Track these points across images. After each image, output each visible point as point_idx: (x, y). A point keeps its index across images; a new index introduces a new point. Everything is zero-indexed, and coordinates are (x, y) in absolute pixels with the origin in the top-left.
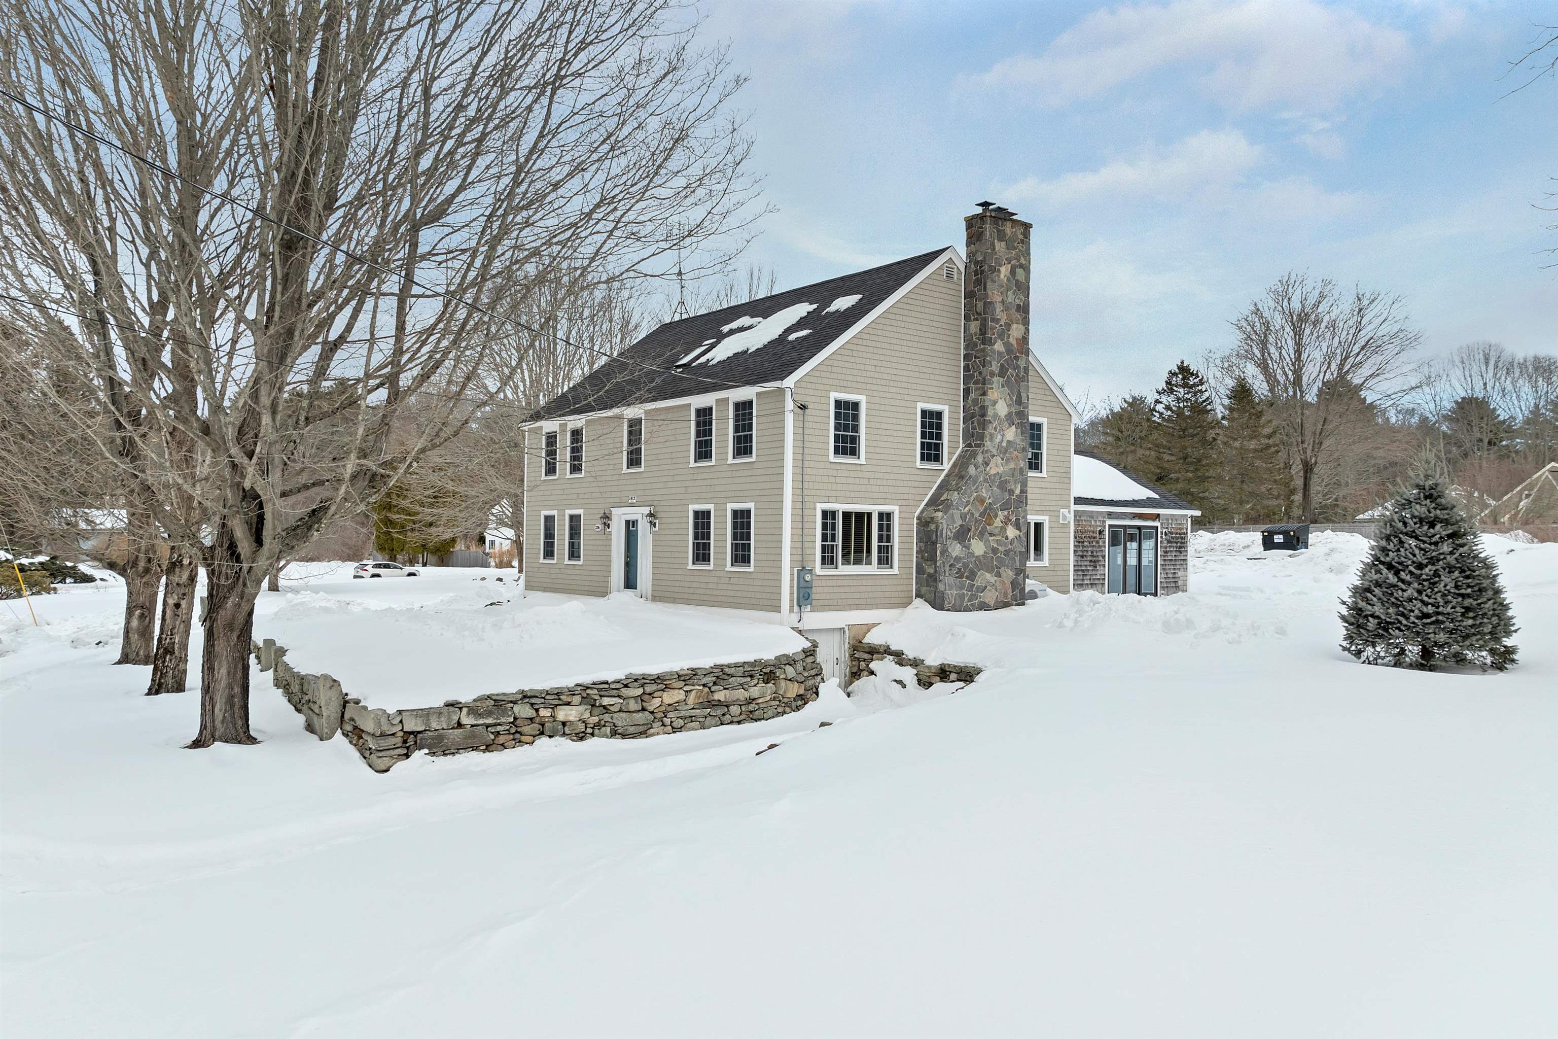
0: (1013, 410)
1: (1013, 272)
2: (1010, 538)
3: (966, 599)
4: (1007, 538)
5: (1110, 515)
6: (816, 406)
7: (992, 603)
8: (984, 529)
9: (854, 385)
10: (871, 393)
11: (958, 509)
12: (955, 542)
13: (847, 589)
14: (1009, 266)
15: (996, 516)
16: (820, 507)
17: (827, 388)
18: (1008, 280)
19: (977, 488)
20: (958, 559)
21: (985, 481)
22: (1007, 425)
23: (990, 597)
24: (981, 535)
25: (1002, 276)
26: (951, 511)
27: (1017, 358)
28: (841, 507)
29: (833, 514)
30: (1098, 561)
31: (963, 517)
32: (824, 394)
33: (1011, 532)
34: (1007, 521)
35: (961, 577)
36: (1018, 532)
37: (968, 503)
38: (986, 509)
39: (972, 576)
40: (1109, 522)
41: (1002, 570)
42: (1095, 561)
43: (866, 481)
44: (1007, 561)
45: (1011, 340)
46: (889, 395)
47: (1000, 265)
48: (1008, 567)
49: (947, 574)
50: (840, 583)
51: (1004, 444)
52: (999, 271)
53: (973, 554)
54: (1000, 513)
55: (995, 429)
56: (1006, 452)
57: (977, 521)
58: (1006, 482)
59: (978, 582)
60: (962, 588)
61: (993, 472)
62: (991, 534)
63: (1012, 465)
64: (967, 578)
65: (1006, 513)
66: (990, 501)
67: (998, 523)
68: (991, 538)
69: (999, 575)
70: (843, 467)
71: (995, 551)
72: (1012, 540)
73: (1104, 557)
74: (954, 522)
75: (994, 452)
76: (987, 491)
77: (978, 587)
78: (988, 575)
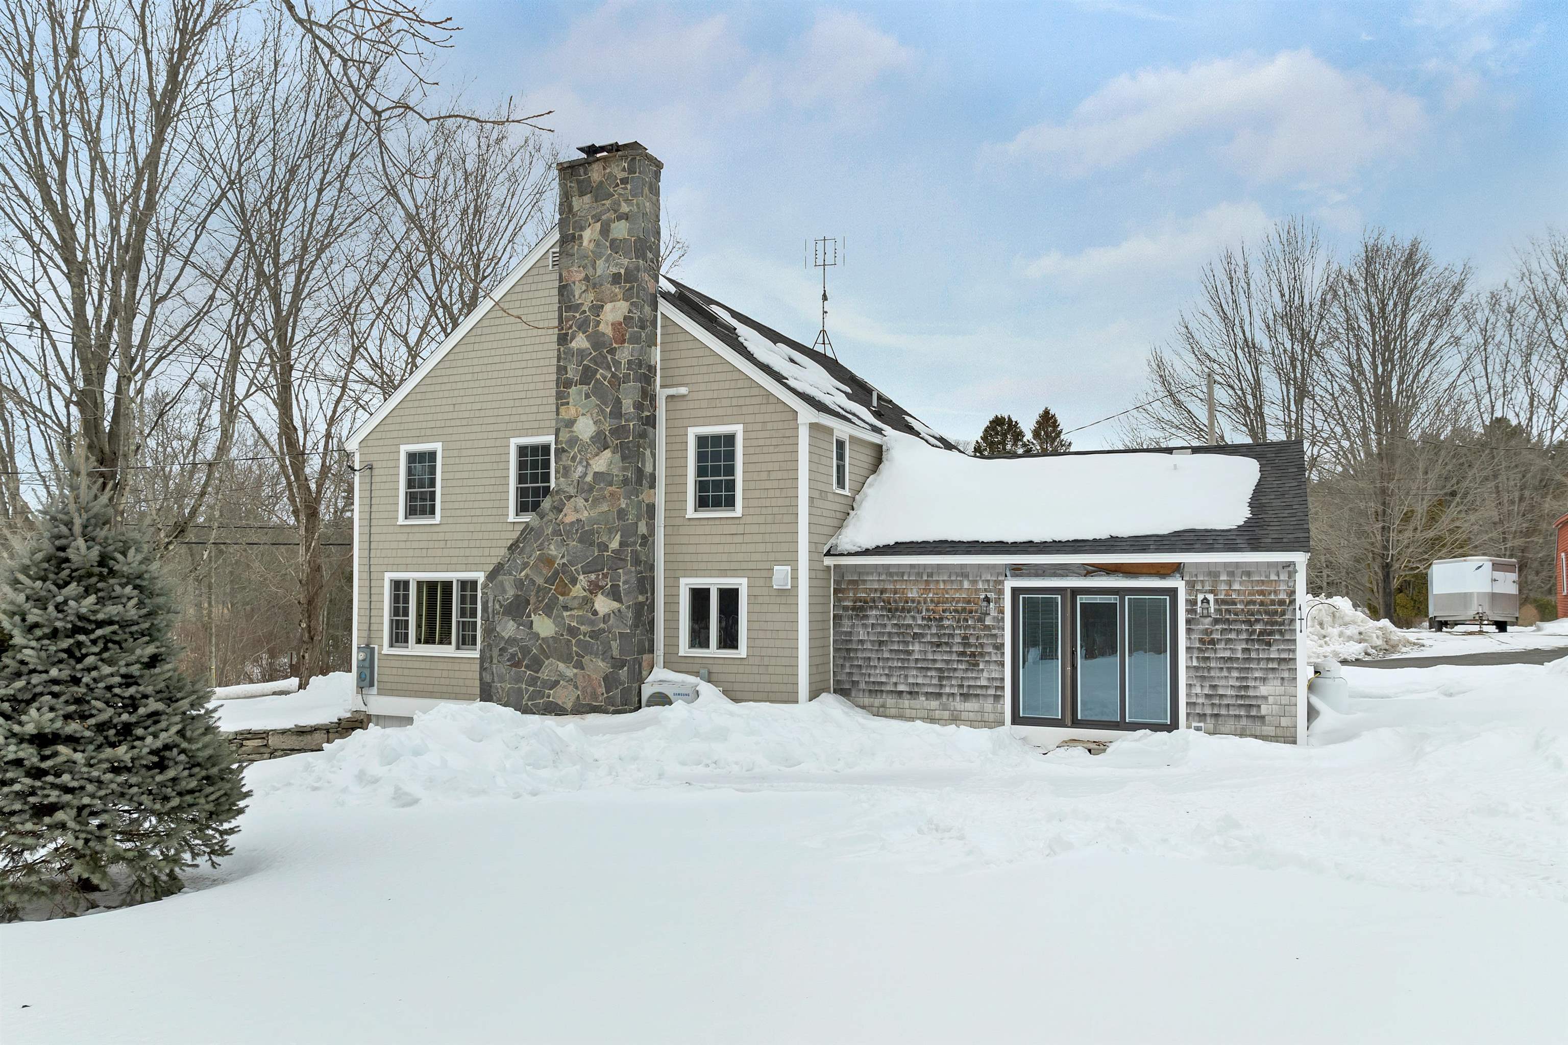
0: (606, 427)
1: (605, 231)
2: (601, 614)
3: (526, 697)
4: (595, 613)
5: (1017, 571)
6: (384, 464)
7: (569, 706)
8: (554, 600)
9: (429, 432)
10: (449, 438)
11: (511, 574)
12: (506, 618)
13: (419, 673)
14: (599, 224)
15: (574, 581)
16: (389, 576)
17: (396, 441)
18: (598, 244)
19: (542, 544)
20: (512, 641)
21: (556, 532)
22: (593, 449)
23: (564, 696)
24: (548, 611)
25: (585, 243)
26: (500, 578)
27: (612, 351)
28: (413, 576)
29: (406, 583)
30: (982, 654)
31: (519, 584)
32: (393, 449)
33: (603, 605)
34: (595, 588)
35: (517, 664)
36: (616, 605)
37: (525, 565)
38: (556, 573)
39: (536, 665)
40: (1010, 584)
41: (586, 660)
42: (973, 655)
43: (442, 544)
44: (597, 645)
45: (602, 328)
46: (473, 436)
47: (582, 229)
48: (597, 655)
49: (495, 661)
50: (410, 664)
51: (589, 478)
52: (581, 237)
53: (537, 635)
54: (581, 577)
55: (574, 459)
56: (591, 489)
57: (539, 589)
58: (592, 532)
59: (545, 674)
60: (518, 680)
61: (568, 520)
62: (566, 608)
63: (604, 507)
64: (527, 667)
65: (593, 577)
66: (565, 560)
67: (578, 591)
68: (565, 614)
69: (580, 666)
70: (416, 529)
71: (573, 631)
72: (606, 618)
73: (1000, 647)
74: (504, 591)
75: (572, 491)
76: (558, 547)
77: (544, 682)
78: (561, 666)
